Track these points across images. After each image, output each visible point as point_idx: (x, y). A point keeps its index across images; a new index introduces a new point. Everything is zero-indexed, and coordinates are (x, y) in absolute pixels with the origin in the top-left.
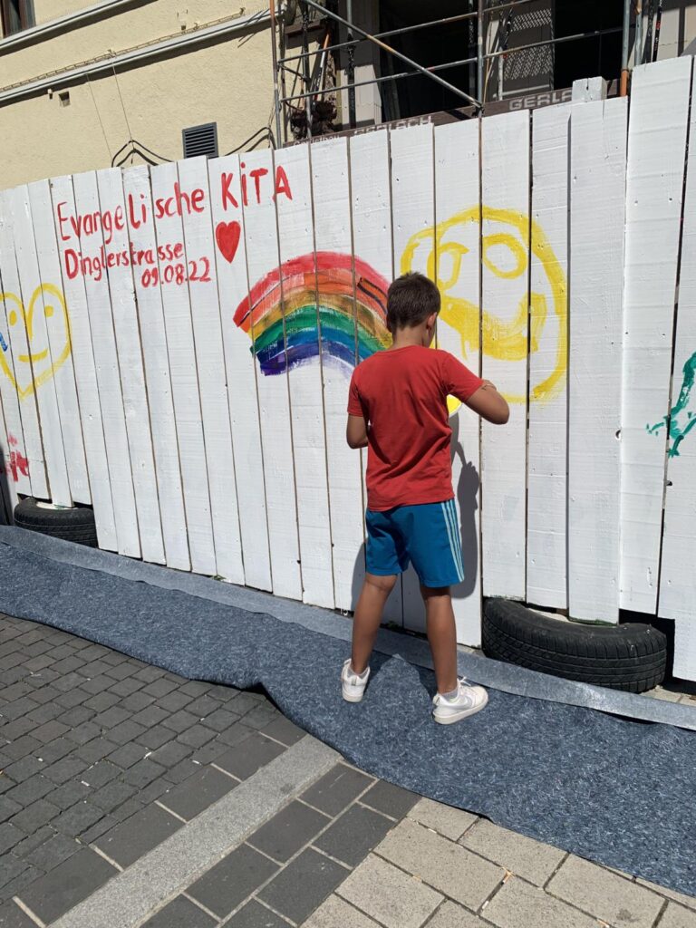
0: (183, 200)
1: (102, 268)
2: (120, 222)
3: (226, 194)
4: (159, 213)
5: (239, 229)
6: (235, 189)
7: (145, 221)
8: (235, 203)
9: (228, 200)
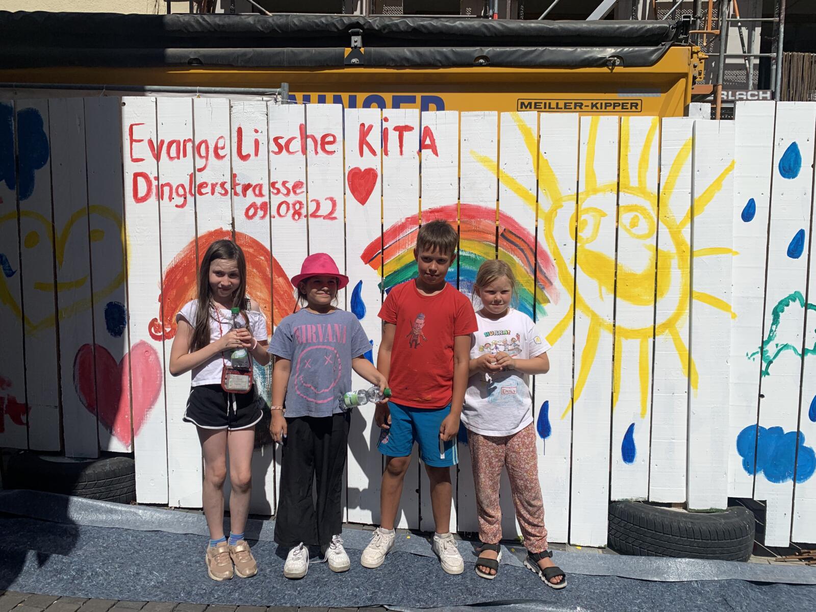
0: (310, 141)
1: (188, 196)
2: (221, 153)
3: (363, 142)
4: (276, 150)
5: (375, 176)
6: (374, 139)
7: (256, 155)
8: (373, 152)
9: (365, 148)
